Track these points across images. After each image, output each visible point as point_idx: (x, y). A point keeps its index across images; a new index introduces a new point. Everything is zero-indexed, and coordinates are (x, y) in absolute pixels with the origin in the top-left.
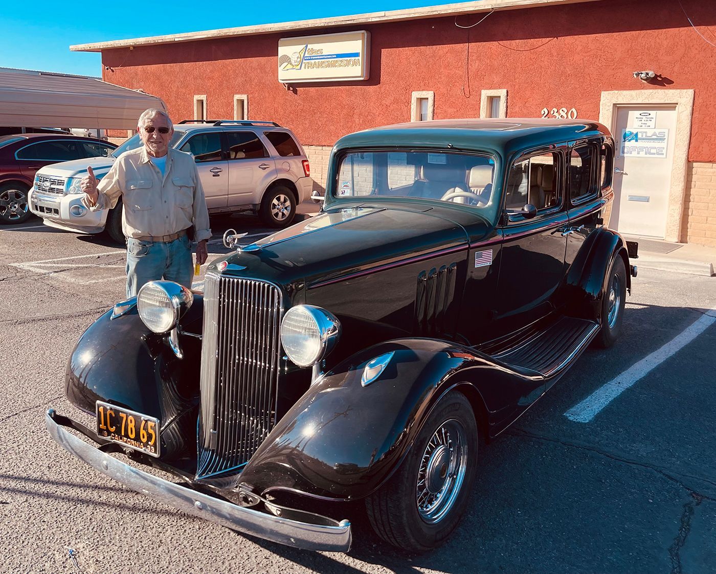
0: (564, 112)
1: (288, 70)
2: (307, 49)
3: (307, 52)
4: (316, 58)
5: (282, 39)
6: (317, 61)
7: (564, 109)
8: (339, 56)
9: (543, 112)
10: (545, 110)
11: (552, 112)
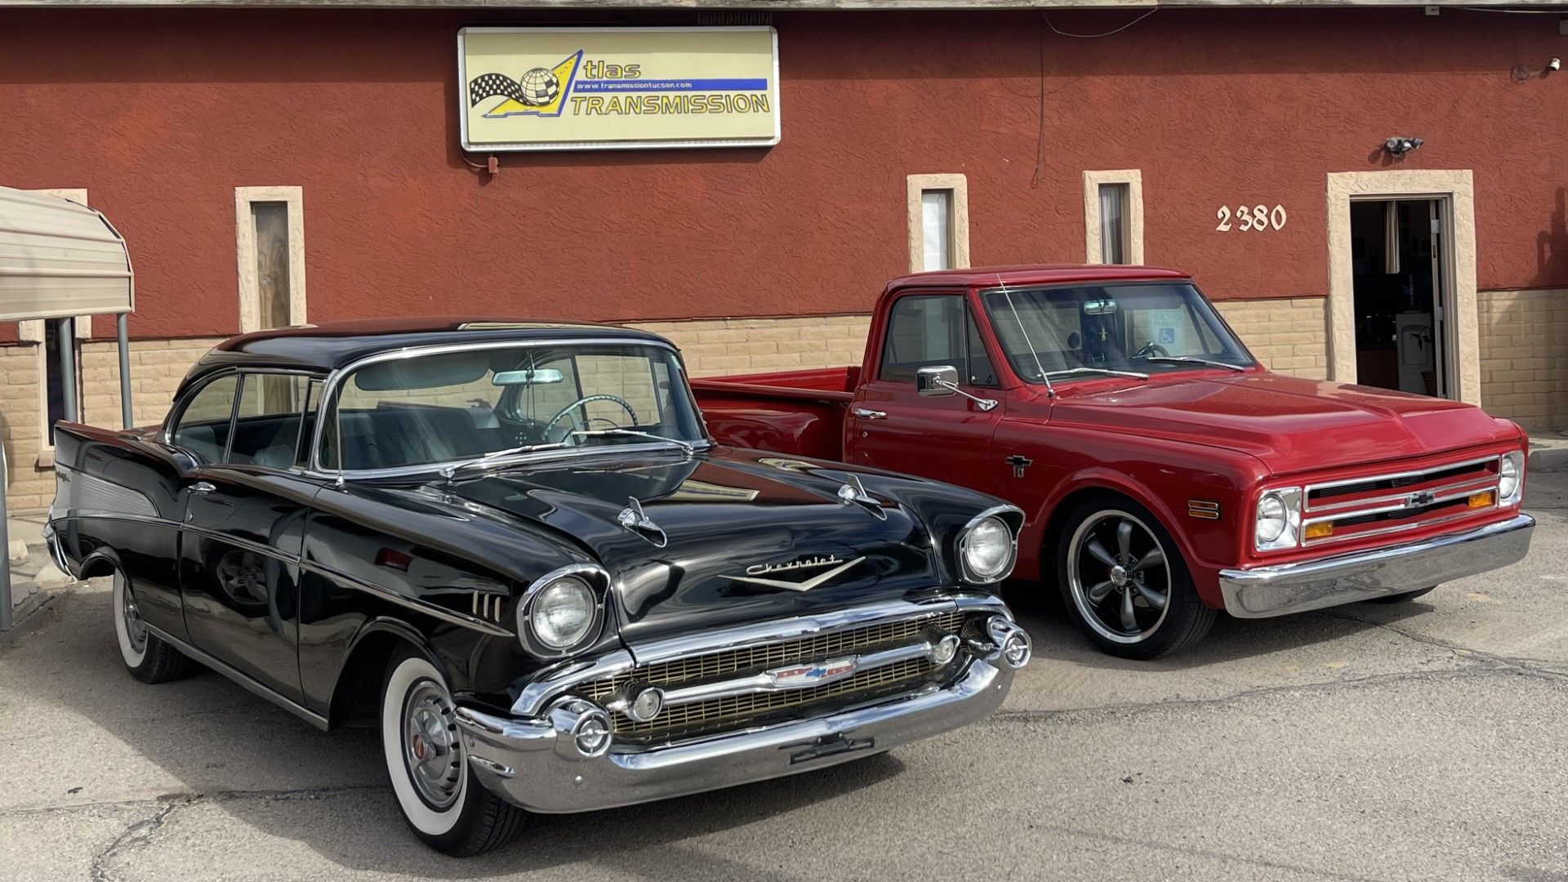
0: (1263, 212)
1: (506, 115)
2: (583, 62)
3: (580, 70)
4: (619, 87)
5: (469, 30)
6: (622, 96)
7: (1261, 207)
8: (698, 85)
9: (1220, 215)
10: (1225, 209)
11: (1239, 214)
